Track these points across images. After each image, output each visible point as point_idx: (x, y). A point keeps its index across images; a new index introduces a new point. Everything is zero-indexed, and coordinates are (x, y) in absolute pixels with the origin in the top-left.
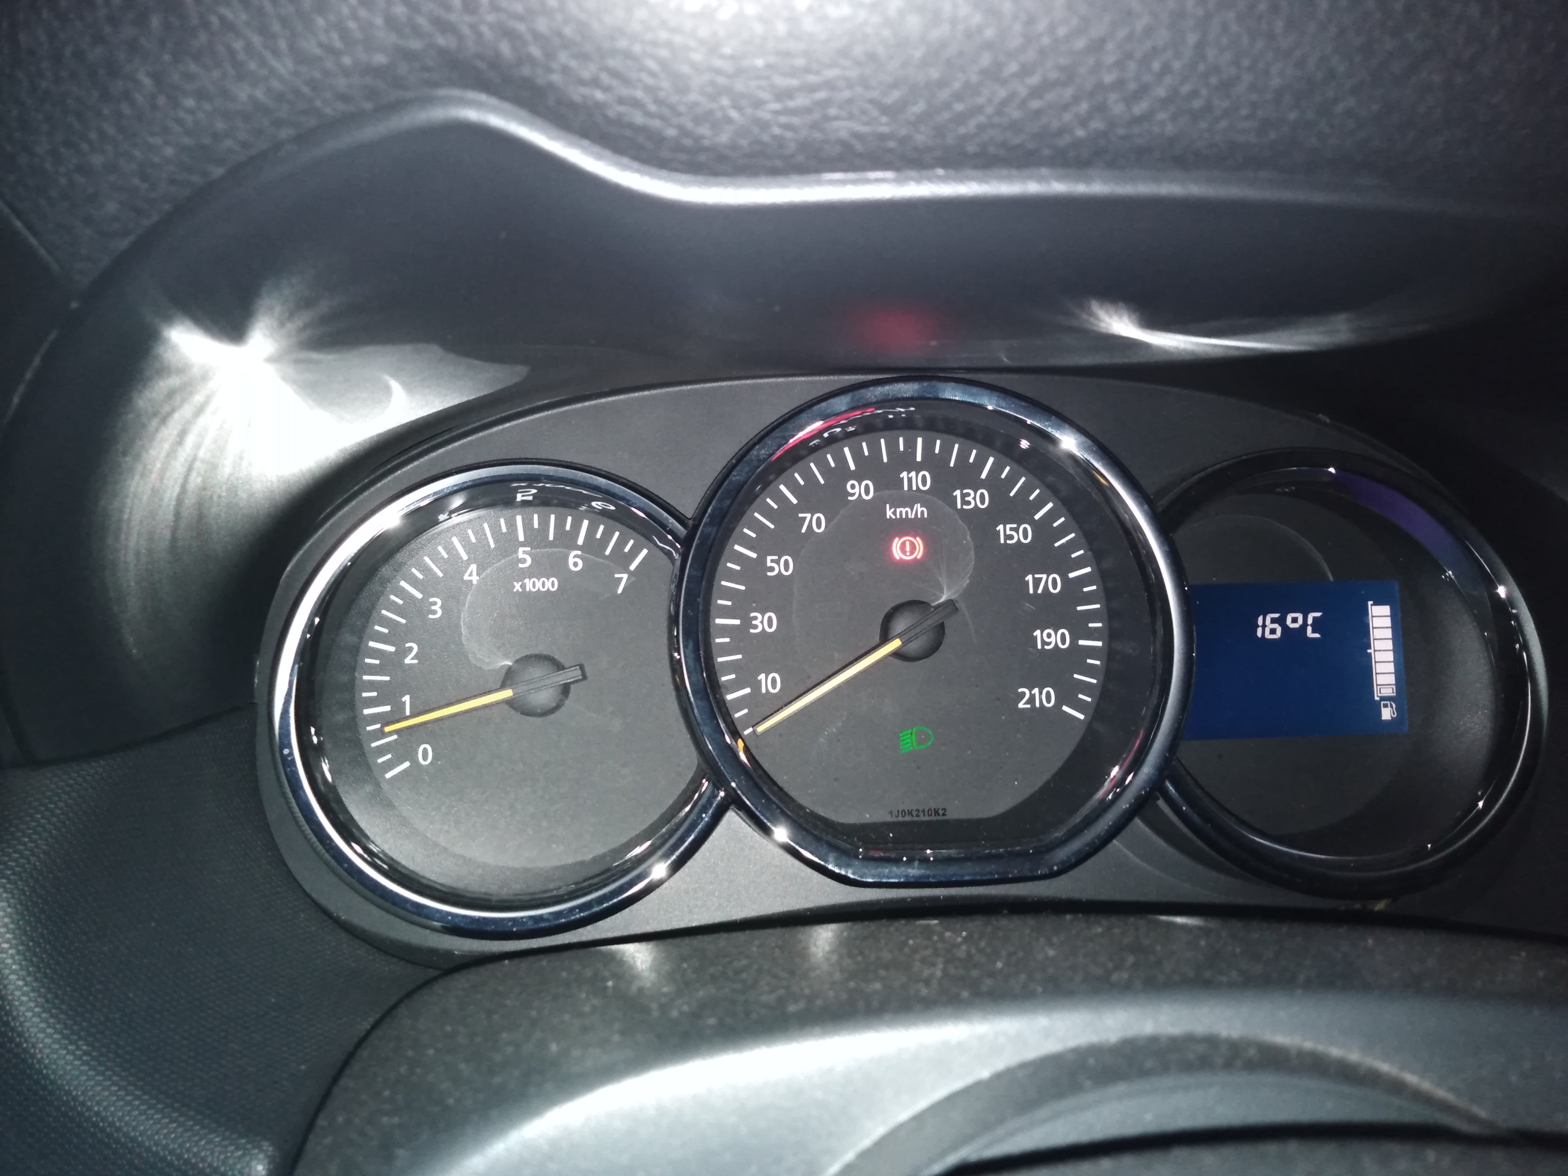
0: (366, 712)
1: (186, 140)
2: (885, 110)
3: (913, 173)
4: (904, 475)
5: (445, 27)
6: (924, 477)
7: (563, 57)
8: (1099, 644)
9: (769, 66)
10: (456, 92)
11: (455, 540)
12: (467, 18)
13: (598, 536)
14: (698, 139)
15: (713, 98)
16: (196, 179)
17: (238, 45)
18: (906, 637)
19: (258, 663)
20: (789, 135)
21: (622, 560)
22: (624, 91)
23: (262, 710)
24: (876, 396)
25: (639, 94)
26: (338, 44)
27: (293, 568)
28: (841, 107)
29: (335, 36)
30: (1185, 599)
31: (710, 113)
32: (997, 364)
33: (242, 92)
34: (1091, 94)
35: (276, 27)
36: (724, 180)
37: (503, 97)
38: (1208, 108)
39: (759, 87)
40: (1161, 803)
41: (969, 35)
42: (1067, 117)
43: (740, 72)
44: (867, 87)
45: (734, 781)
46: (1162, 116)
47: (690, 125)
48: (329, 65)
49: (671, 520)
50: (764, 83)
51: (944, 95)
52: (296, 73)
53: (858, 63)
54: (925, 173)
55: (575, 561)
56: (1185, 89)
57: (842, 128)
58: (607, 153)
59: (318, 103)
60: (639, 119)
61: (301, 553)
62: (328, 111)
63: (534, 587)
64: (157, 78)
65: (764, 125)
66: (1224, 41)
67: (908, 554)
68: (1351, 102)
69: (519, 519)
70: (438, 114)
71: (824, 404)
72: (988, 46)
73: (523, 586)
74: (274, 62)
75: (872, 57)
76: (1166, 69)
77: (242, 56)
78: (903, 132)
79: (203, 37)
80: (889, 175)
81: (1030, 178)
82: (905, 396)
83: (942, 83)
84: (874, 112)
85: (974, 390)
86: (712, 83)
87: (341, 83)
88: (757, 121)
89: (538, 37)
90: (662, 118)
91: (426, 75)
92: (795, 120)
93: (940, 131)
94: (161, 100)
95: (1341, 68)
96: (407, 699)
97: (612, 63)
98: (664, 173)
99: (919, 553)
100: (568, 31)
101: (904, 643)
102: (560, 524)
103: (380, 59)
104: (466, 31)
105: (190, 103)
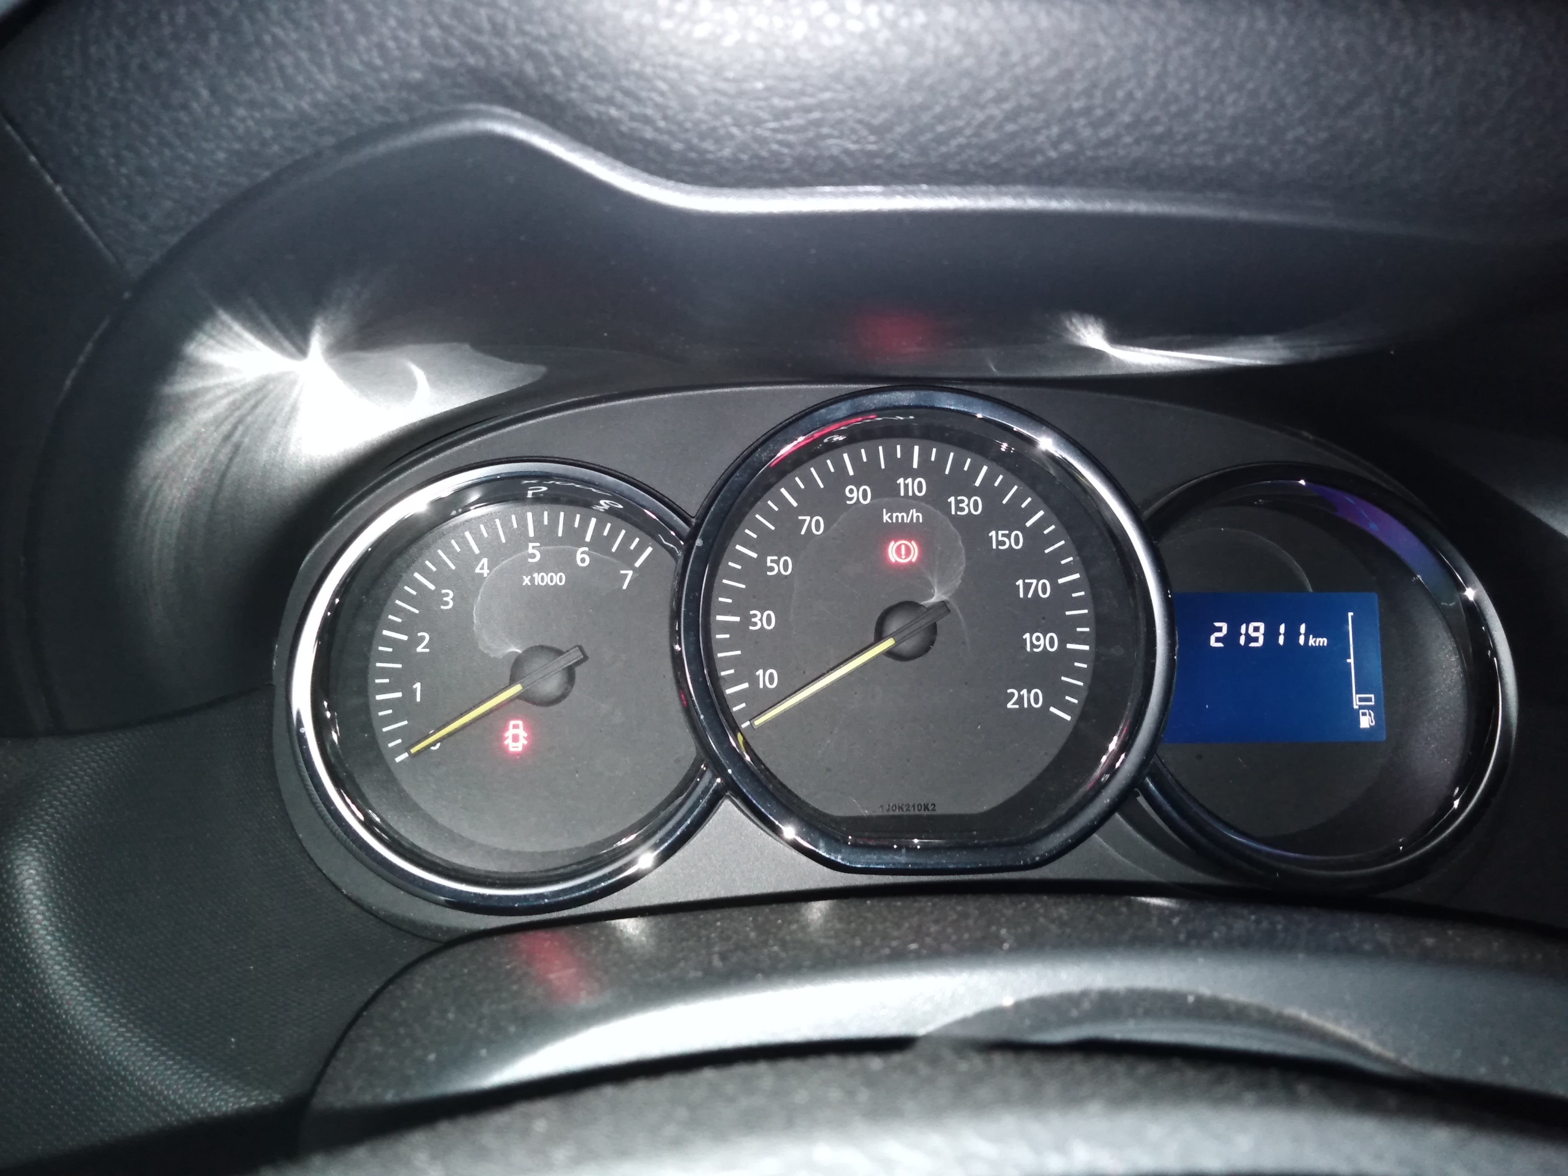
0: (379, 697)
1: (237, 146)
2: (873, 130)
3: (900, 188)
4: (901, 481)
5: (476, 48)
6: (920, 483)
7: (581, 78)
8: (1086, 648)
9: (768, 89)
10: (483, 107)
11: (467, 534)
12: (497, 41)
13: (605, 533)
14: (702, 152)
15: (716, 117)
16: (244, 181)
17: (287, 61)
18: (900, 636)
19: (277, 646)
20: (785, 151)
21: (627, 557)
22: (635, 109)
23: (280, 692)
24: (875, 404)
25: (649, 112)
26: (378, 62)
27: (312, 557)
28: (832, 126)
29: (375, 53)
30: (1169, 605)
31: (714, 129)
32: (987, 375)
33: (289, 103)
34: (1061, 120)
35: (323, 46)
36: (726, 191)
37: (526, 111)
38: (1169, 133)
39: (759, 108)
40: (1141, 799)
41: (949, 64)
42: (1041, 138)
43: (741, 94)
44: (857, 109)
45: (729, 768)
46: (1128, 139)
47: (695, 141)
48: (370, 81)
49: (676, 517)
50: (762, 104)
51: (926, 118)
52: (339, 88)
53: (851, 88)
54: (910, 188)
55: (582, 557)
56: (1147, 116)
57: (834, 146)
58: (619, 164)
59: (357, 115)
60: (649, 133)
61: (321, 542)
62: (366, 121)
63: (542, 581)
64: (213, 91)
65: (762, 141)
66: (1183, 73)
67: (903, 557)
68: (1301, 130)
69: (529, 515)
70: (466, 126)
71: (823, 411)
72: (967, 73)
73: (532, 580)
74: (319, 77)
75: (861, 81)
76: (1130, 96)
77: (290, 71)
78: (890, 150)
79: (257, 53)
80: (878, 189)
81: (1006, 194)
82: (902, 403)
83: (924, 107)
84: (864, 132)
85: (969, 399)
86: (716, 103)
87: (381, 97)
88: (757, 139)
89: (559, 58)
90: (670, 133)
91: (458, 91)
92: (791, 138)
93: (923, 150)
94: (216, 110)
95: (1290, 100)
96: (418, 686)
97: (625, 83)
98: (671, 183)
99: (914, 557)
100: (586, 54)
101: (898, 643)
102: (569, 522)
103: (417, 75)
104: (494, 52)
105: (241, 112)
